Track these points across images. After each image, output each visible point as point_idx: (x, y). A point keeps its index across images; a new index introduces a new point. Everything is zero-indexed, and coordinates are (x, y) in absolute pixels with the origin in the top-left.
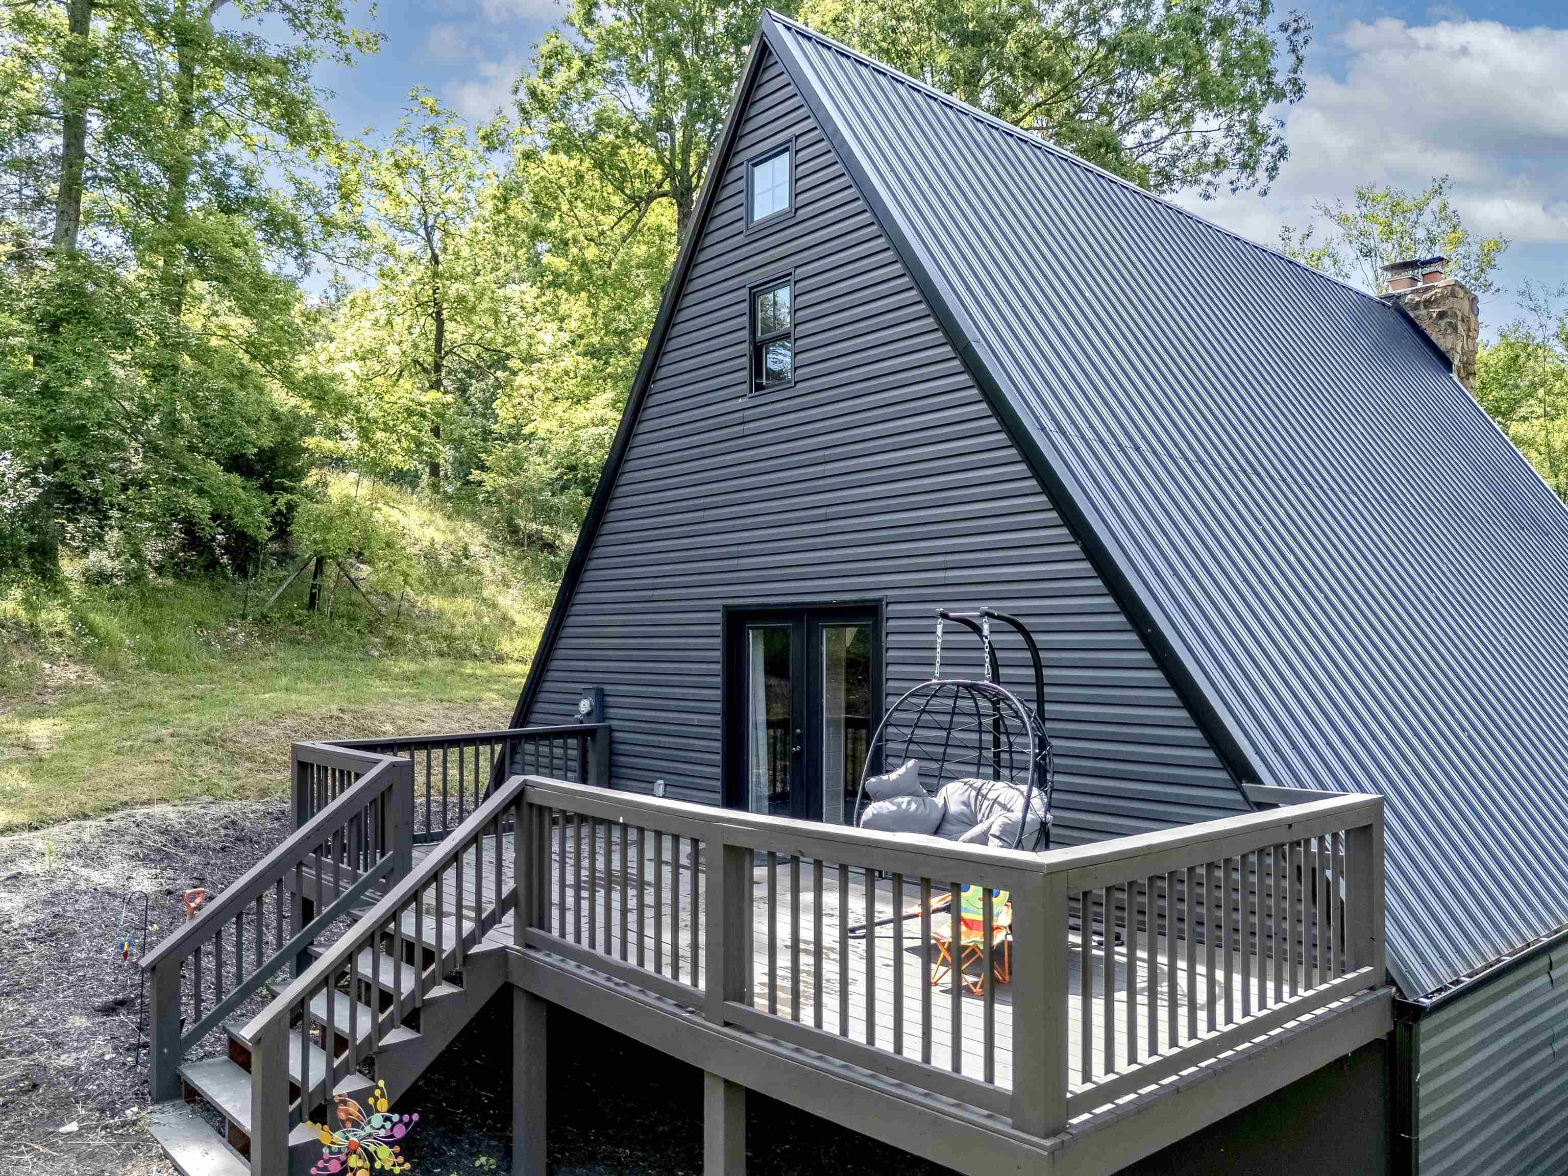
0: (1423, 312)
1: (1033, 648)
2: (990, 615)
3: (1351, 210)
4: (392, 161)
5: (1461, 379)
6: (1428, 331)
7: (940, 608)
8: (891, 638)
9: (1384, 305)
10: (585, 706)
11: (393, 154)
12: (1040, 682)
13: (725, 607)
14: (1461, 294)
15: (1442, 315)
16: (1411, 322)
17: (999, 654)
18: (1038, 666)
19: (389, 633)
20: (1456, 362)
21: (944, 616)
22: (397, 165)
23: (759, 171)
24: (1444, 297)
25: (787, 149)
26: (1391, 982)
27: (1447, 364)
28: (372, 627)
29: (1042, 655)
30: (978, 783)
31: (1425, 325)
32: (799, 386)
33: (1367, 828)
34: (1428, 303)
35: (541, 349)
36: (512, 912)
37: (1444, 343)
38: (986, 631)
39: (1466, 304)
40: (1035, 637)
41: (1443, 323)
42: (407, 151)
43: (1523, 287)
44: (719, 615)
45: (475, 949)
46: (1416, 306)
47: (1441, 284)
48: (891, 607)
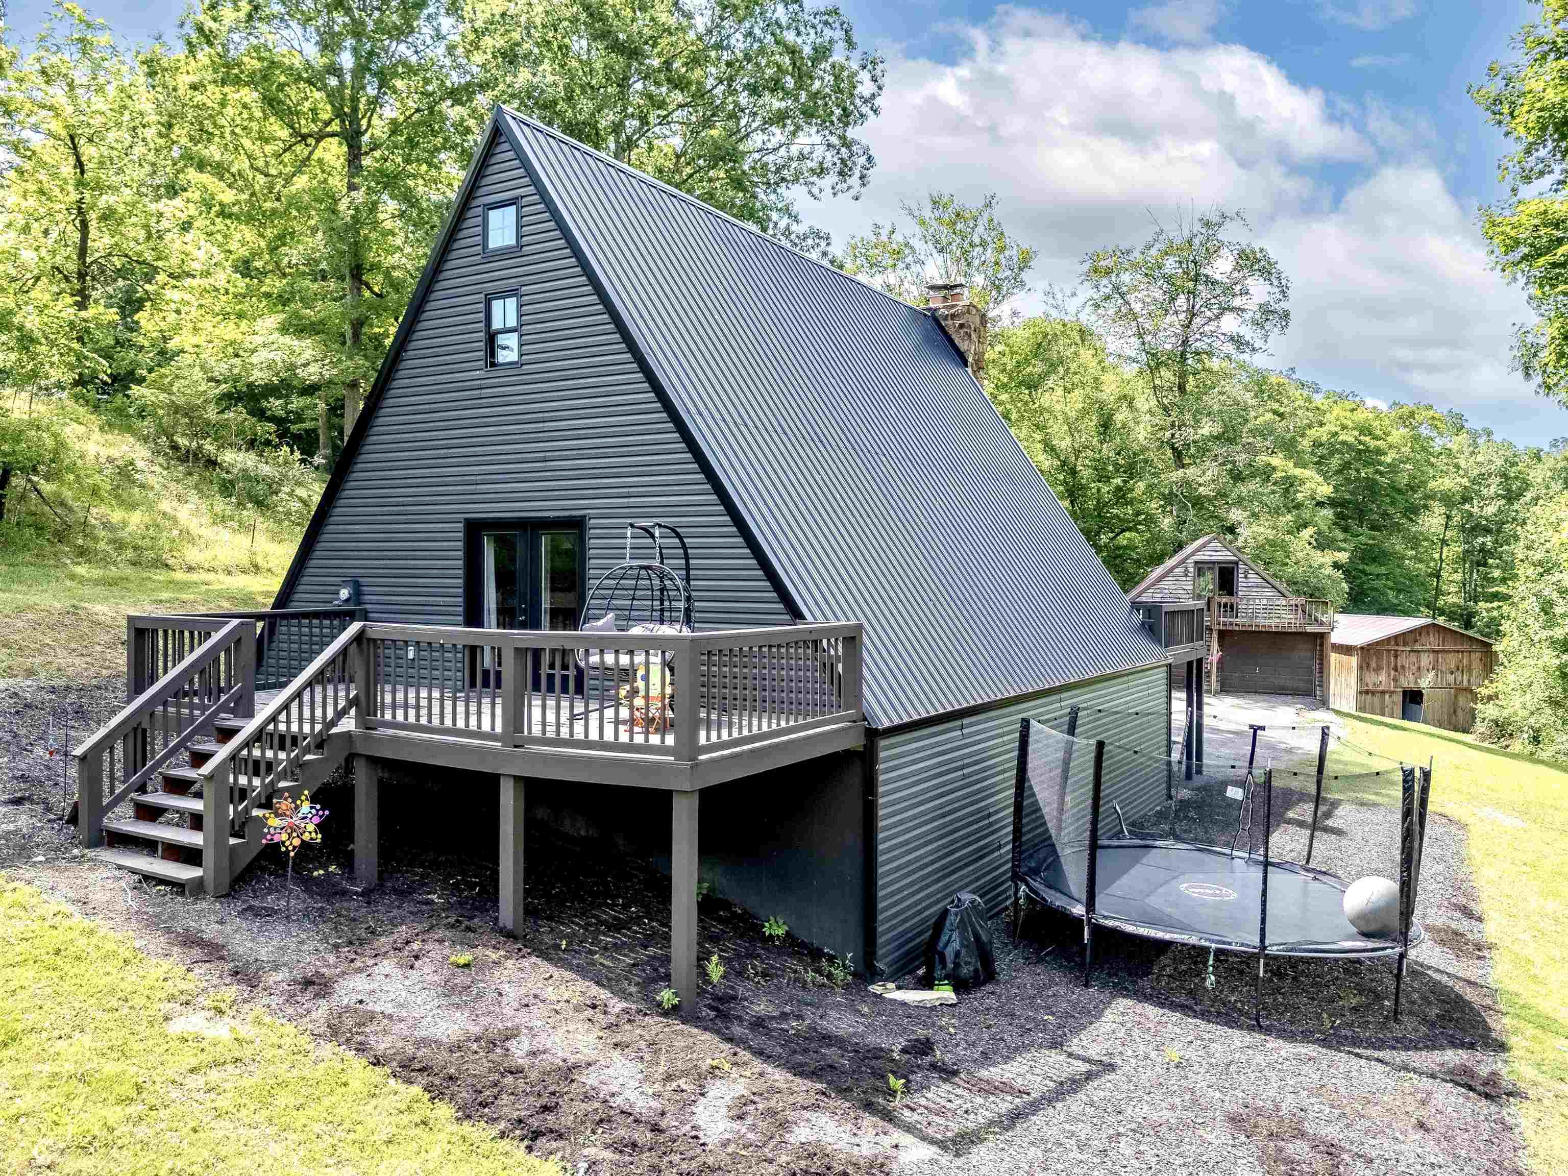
0: (950, 322)
1: (684, 547)
2: (660, 526)
3: (927, 213)
4: (37, 67)
5: (974, 372)
6: (953, 337)
7: (629, 521)
8: (592, 541)
9: (925, 315)
10: (344, 593)
11: (39, 60)
12: (688, 568)
13: (466, 519)
14: (974, 312)
15: (962, 326)
16: (942, 329)
17: (664, 551)
18: (687, 558)
19: (80, 542)
20: (970, 360)
21: (632, 526)
22: (43, 72)
23: (493, 214)
24: (963, 313)
25: (514, 204)
26: (865, 719)
27: (965, 363)
28: (61, 536)
29: (689, 551)
30: (651, 626)
31: (951, 331)
32: (524, 367)
33: (853, 638)
34: (953, 316)
35: (196, 265)
36: (354, 709)
37: (963, 346)
38: (657, 535)
39: (977, 320)
40: (685, 540)
41: (962, 331)
42: (54, 60)
43: (1048, 289)
44: (461, 525)
45: (334, 730)
46: (946, 318)
47: (961, 303)
48: (592, 521)
